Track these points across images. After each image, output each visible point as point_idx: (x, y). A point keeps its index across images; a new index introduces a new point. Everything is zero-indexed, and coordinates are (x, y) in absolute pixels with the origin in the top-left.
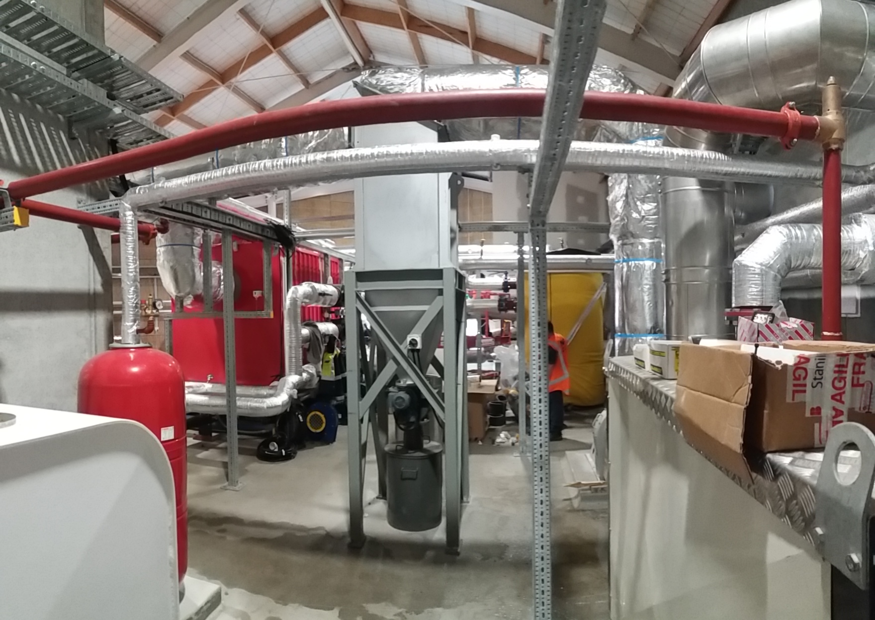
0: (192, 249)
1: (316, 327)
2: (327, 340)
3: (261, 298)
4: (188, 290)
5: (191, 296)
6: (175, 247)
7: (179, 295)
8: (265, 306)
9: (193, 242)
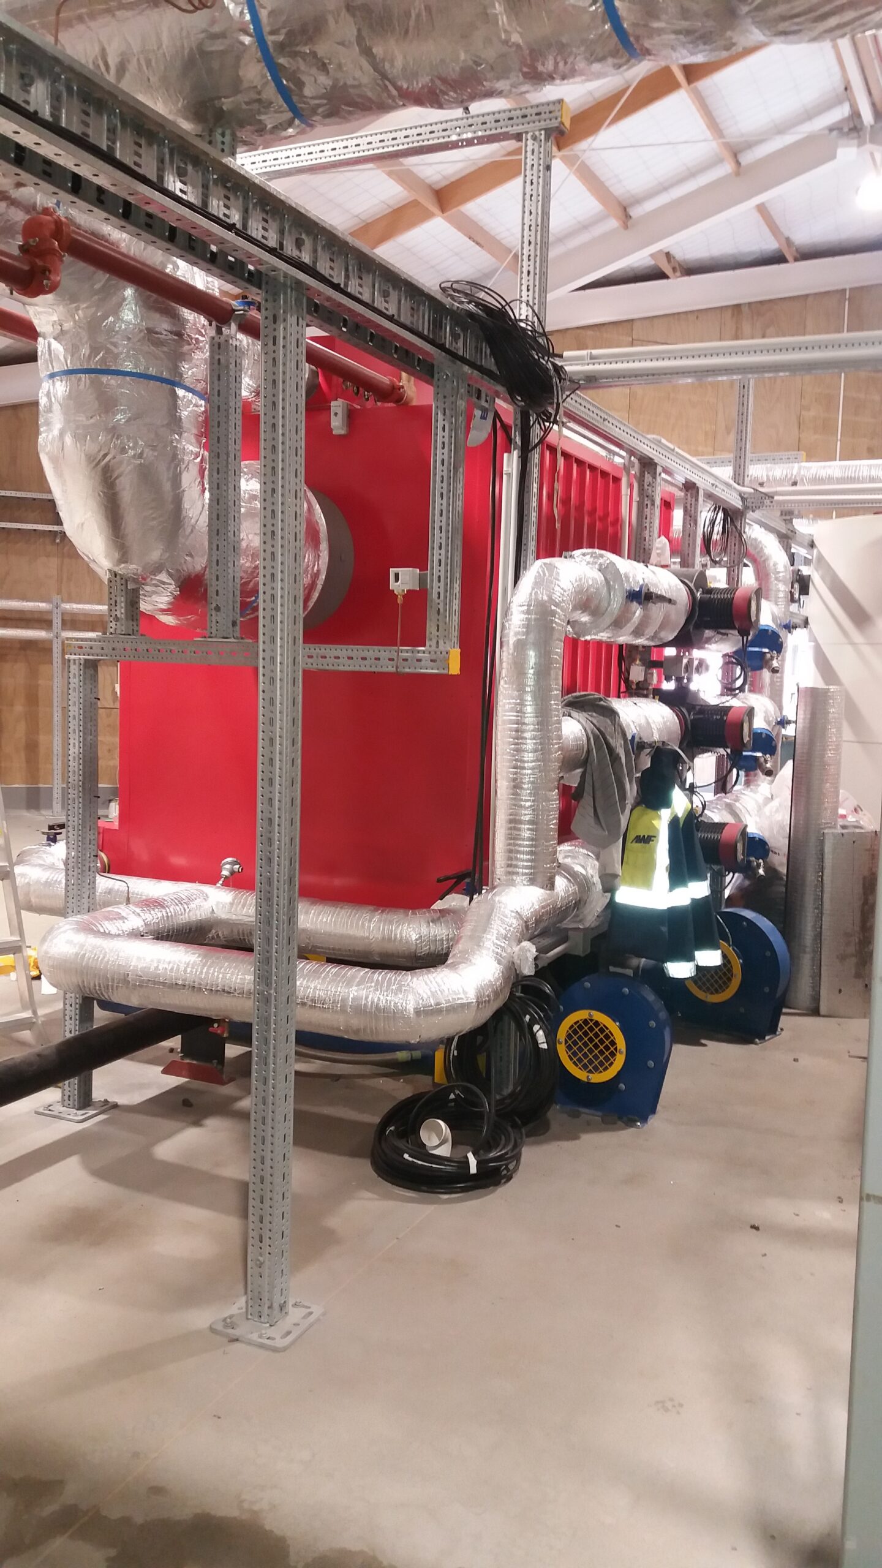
0: (175, 396)
1: (612, 714)
2: (646, 762)
3: (418, 598)
4: (156, 554)
5: (163, 577)
6: (105, 379)
7: (121, 569)
8: (431, 628)
9: (176, 370)
